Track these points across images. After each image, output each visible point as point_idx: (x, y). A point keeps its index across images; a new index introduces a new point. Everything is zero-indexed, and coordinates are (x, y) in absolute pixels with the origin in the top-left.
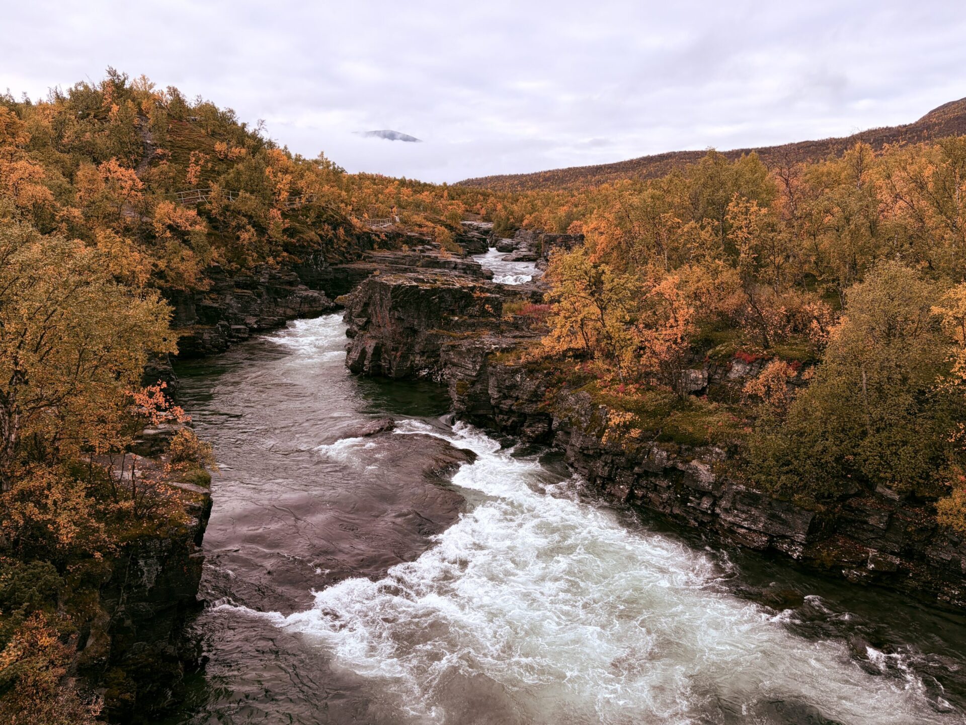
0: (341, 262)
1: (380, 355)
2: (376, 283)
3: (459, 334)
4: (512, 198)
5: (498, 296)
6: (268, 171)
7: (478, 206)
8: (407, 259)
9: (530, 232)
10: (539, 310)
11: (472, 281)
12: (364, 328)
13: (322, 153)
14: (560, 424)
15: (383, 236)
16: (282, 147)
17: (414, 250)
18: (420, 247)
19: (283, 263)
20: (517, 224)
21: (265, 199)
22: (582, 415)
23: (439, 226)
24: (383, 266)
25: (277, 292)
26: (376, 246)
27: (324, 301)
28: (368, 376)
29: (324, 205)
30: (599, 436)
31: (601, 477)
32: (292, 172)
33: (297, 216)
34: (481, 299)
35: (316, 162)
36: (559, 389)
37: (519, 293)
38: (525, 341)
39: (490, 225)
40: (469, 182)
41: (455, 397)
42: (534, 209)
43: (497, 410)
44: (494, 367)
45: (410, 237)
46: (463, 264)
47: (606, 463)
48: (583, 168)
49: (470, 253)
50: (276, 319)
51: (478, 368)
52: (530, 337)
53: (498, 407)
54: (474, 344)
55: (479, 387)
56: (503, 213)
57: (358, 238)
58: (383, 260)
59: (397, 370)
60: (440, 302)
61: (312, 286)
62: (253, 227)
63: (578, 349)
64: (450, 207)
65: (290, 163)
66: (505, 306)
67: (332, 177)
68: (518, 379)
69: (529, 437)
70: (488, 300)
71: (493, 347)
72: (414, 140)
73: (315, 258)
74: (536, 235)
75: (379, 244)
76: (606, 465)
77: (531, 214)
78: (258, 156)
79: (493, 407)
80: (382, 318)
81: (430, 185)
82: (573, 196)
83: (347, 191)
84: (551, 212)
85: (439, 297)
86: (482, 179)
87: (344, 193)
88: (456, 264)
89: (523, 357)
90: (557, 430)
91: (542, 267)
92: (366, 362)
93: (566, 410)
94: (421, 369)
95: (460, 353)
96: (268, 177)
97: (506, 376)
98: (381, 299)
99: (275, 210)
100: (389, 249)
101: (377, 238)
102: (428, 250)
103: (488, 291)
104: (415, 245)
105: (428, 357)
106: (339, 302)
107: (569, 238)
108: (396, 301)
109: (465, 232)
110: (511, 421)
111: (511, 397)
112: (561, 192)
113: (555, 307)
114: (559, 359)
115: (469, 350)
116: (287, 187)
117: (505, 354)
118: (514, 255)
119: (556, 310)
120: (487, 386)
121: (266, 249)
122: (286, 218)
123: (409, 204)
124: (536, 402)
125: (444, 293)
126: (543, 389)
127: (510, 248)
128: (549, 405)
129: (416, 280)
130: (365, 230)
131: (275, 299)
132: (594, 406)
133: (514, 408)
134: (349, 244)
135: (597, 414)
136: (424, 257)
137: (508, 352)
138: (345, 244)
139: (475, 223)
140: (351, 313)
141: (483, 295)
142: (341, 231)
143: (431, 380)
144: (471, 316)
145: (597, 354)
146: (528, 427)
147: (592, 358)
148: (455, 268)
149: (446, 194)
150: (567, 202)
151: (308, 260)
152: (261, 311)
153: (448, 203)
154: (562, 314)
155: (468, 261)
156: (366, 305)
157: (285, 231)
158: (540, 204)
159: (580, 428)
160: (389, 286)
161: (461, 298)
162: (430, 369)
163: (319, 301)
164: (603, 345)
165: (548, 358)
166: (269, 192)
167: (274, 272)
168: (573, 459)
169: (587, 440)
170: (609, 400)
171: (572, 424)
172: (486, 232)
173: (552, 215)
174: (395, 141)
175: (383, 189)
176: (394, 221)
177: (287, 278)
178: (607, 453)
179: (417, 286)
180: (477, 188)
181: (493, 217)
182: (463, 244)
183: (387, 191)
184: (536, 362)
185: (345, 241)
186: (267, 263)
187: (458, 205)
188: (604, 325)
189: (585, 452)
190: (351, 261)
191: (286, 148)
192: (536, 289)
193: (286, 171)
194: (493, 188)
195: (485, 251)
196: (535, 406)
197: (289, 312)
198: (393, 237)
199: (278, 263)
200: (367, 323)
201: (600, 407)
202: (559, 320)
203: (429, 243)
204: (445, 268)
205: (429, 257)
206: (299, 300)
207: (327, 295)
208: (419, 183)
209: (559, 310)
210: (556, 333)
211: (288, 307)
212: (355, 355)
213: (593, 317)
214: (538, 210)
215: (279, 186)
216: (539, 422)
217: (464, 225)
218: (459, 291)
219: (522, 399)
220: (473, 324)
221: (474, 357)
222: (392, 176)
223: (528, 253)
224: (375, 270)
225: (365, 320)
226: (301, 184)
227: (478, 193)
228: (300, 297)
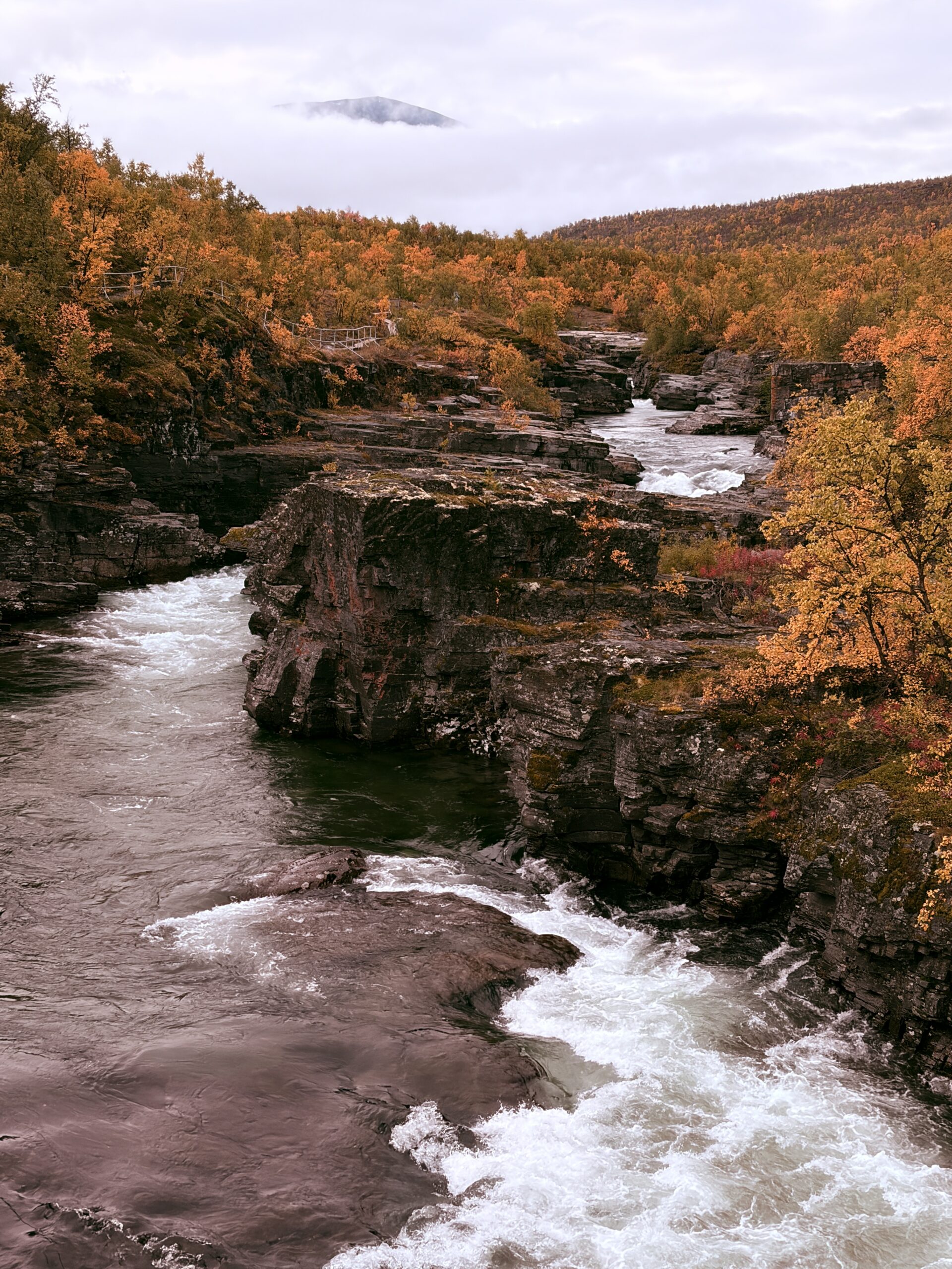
0: (243, 440)
1: (332, 683)
2: (324, 493)
3: (539, 627)
4: (699, 269)
5: (645, 526)
6: (58, 206)
7: (608, 289)
8: (414, 430)
9: (743, 356)
10: (758, 563)
11: (579, 487)
12: (292, 610)
13: (200, 159)
14: (806, 871)
15: (352, 372)
16: (98, 146)
17: (434, 408)
18: (449, 401)
19: (93, 444)
20: (709, 337)
21: (48, 278)
22: (865, 850)
23: (499, 346)
24: (350, 450)
25: (77, 519)
26: (333, 399)
27: (197, 540)
28: (300, 736)
29: (200, 292)
30: (912, 909)
31: (918, 1020)
32: (121, 210)
33: (132, 324)
34: (602, 534)
35: (184, 182)
36: (807, 776)
37: (706, 519)
38: (712, 648)
39: (638, 341)
40: (583, 229)
41: (525, 795)
42: (754, 295)
43: (636, 833)
44: (629, 716)
45: (423, 373)
46: (559, 442)
47: (933, 982)
48: (890, 187)
49: (582, 414)
50: (72, 587)
51: (586, 718)
52: (730, 636)
53: (639, 823)
54: (577, 654)
55: (590, 768)
56: (672, 308)
57: (289, 376)
58: (351, 435)
59: (375, 722)
60: (491, 542)
61: (166, 502)
62: (18, 350)
63: (859, 671)
64: (532, 294)
65: (114, 187)
66: (666, 553)
67: (224, 222)
68: (695, 750)
69: (725, 905)
70: (618, 538)
71: (628, 661)
72: (435, 119)
73: (176, 431)
74: (758, 366)
75: (341, 392)
76: (931, 986)
77: (745, 309)
78: (33, 168)
79: (627, 824)
80: (340, 585)
81: (480, 239)
82: (861, 260)
83: (263, 255)
84: (799, 303)
85: (488, 531)
86: (619, 220)
87: (252, 262)
88: (542, 442)
89: (707, 691)
90: (798, 888)
91: (772, 449)
92: (297, 702)
93: (821, 834)
94: (441, 719)
95: (539, 679)
96: (57, 223)
97: (661, 741)
98: (338, 536)
99: (75, 308)
100: (368, 406)
101: (336, 379)
102: (470, 406)
103: (621, 513)
104: (437, 395)
105: (458, 688)
106: (234, 545)
107: (844, 371)
108: (376, 542)
109: (570, 358)
110: (674, 862)
111: (675, 796)
112: (830, 249)
113: (795, 556)
114: (806, 697)
115: (561, 671)
116: (106, 247)
117: (661, 682)
118: (699, 417)
119: (797, 564)
120: (611, 766)
121: (51, 406)
122: (102, 328)
123: (426, 287)
124: (743, 811)
125: (503, 520)
126: (762, 776)
127: (689, 400)
128: (778, 820)
129: (430, 485)
130: (306, 356)
131: (72, 535)
132: (899, 825)
133: (682, 826)
134: (265, 393)
135: (907, 847)
136: (458, 424)
137: (667, 676)
138: (253, 395)
139: (598, 336)
140: (260, 572)
141: (606, 525)
142: (244, 360)
143: (466, 749)
144: (574, 580)
145: (910, 684)
146: (721, 879)
147: (898, 694)
148: (539, 453)
149: (521, 260)
150: (844, 277)
151: (156, 434)
152: (35, 566)
153: (527, 283)
154: (814, 575)
155: (575, 434)
156: (300, 550)
157: (99, 360)
158: (770, 283)
159: (859, 885)
160: (357, 502)
161: (549, 532)
162: (463, 720)
163: (184, 540)
164: (924, 658)
165: (777, 692)
166: (59, 261)
167: (69, 465)
168: (842, 968)
169: (879, 917)
170: (940, 810)
171: (839, 873)
172: (627, 358)
173: (801, 312)
174: (388, 125)
175: (357, 249)
176: (381, 332)
177: (102, 482)
178: (934, 955)
179: (432, 502)
180: (605, 244)
181: (645, 318)
182: (565, 390)
183: (367, 255)
184: (742, 705)
185: (254, 385)
186: (52, 443)
187: (554, 290)
188: (926, 604)
189: (875, 950)
190: (269, 437)
191: (107, 146)
192: (751, 508)
193: (104, 207)
194: (648, 243)
195: (621, 407)
196: (739, 823)
197: (107, 569)
198: (379, 375)
199: (80, 443)
200: (304, 596)
201: (916, 828)
202: (804, 590)
203: (472, 389)
204: (512, 453)
205: (471, 424)
206: (131, 538)
207: (206, 525)
208: (450, 234)
209: (808, 566)
210: (795, 626)
211: (104, 556)
212: (268, 681)
213: (898, 584)
214: (764, 300)
215: (86, 244)
216: (751, 866)
217: (566, 340)
218: (543, 512)
219: (705, 803)
220: (579, 602)
221: (576, 687)
222: (382, 216)
223: (738, 413)
224: (329, 459)
225: (295, 589)
226: (143, 238)
227: (605, 257)
228: (136, 531)
